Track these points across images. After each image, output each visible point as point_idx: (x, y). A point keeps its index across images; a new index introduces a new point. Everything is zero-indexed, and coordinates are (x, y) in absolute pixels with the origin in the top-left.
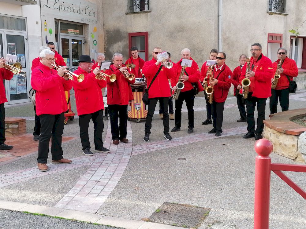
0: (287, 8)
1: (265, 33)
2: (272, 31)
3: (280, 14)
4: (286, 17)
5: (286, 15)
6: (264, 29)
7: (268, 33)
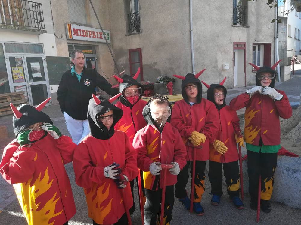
0: (249, 22)
1: (231, 42)
2: (237, 40)
3: (243, 27)
4: (248, 29)
5: (248, 27)
6: (230, 40)
7: (233, 42)
